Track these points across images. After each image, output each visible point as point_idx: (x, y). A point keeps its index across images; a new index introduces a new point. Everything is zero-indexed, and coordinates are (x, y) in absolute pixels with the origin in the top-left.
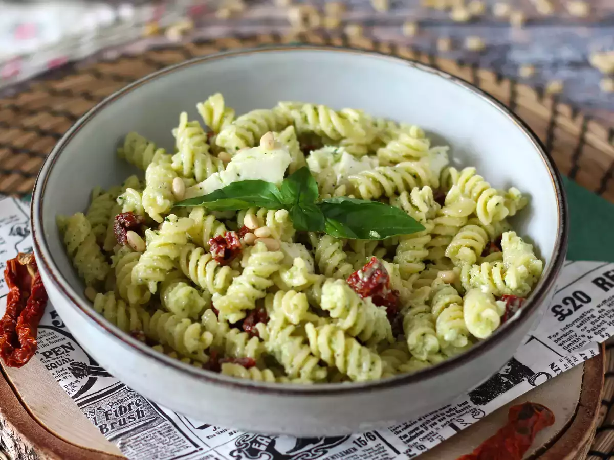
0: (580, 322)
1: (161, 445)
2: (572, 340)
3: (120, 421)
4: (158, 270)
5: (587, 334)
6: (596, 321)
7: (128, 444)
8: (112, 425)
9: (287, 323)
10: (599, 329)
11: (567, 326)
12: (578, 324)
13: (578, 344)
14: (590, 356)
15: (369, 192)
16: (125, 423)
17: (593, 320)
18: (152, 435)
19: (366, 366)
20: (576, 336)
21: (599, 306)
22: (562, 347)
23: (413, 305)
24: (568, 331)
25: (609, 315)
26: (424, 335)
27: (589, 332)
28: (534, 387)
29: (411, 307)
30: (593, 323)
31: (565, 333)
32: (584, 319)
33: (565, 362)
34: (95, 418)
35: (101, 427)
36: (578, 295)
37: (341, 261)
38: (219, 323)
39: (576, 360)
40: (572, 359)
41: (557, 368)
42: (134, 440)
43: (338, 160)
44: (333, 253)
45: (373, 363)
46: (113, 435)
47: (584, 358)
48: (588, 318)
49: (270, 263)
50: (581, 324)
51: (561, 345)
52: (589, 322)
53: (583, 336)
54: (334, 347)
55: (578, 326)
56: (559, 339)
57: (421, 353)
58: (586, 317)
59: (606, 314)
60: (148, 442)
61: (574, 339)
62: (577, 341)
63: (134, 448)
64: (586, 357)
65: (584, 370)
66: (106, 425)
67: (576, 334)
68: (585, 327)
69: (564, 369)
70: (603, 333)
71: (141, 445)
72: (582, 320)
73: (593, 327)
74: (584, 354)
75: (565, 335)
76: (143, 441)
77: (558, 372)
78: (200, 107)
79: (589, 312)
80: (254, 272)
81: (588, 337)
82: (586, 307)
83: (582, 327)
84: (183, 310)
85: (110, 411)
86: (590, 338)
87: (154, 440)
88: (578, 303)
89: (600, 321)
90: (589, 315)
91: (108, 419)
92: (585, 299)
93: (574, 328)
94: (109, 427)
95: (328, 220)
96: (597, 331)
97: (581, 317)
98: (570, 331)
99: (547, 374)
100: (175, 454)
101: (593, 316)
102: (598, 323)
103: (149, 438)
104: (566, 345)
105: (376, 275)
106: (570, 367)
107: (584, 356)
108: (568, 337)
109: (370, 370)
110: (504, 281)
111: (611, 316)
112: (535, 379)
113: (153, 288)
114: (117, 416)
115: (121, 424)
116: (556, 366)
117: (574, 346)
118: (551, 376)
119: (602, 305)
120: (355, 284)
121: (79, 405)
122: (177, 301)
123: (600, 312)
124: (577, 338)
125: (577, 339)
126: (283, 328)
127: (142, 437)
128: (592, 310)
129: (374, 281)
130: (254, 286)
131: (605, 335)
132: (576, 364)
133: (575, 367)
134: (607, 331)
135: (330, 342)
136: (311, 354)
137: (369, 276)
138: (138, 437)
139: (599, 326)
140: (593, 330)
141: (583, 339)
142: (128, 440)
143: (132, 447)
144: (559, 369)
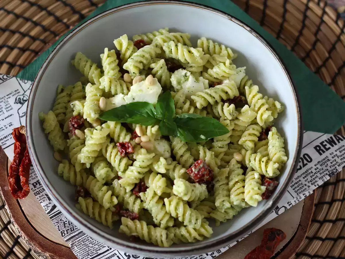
0: (305, 175)
1: (91, 245)
2: (300, 187)
3: (71, 228)
4: (91, 158)
5: (308, 184)
6: (313, 175)
7: (75, 244)
8: (67, 231)
9: (155, 194)
10: (314, 181)
11: (298, 176)
12: (303, 176)
13: (302, 190)
14: (308, 195)
15: (202, 105)
16: (74, 230)
17: (311, 174)
18: (87, 239)
19: (193, 221)
20: (302, 185)
21: (315, 165)
22: (294, 191)
24: (298, 180)
25: (320, 172)
26: (223, 201)
27: (309, 183)
28: (278, 215)
29: (218, 181)
30: (311, 177)
31: (296, 181)
32: (307, 173)
33: (295, 199)
34: (58, 226)
35: (61, 232)
36: (306, 156)
38: (121, 188)
39: (300, 198)
40: (299, 197)
41: (290, 203)
42: (78, 242)
43: (187, 80)
44: (181, 147)
45: (197, 220)
46: (68, 238)
47: (305, 197)
48: (309, 173)
50: (305, 177)
51: (294, 189)
52: (309, 176)
53: (306, 185)
54: (178, 212)
55: (304, 178)
56: (293, 185)
57: (222, 209)
58: (308, 172)
59: (319, 171)
60: (85, 243)
61: (301, 186)
62: (302, 188)
63: (78, 247)
64: (306, 196)
65: (304, 202)
66: (64, 231)
67: (302, 183)
68: (307, 179)
69: (294, 204)
70: (316, 184)
71: (81, 245)
72: (306, 174)
73: (311, 180)
74: (305, 194)
75: (296, 183)
76: (83, 243)
77: (291, 206)
78: (116, 42)
79: (310, 169)
80: (140, 166)
81: (308, 186)
82: (310, 165)
83: (306, 179)
84: (103, 179)
85: (66, 221)
86: (309, 187)
87: (87, 242)
88: (305, 162)
89: (315, 176)
90: (310, 171)
91: (65, 227)
92: (309, 160)
93: (301, 178)
94: (66, 232)
95: (179, 129)
96: (313, 182)
97: (306, 172)
98: (299, 180)
99: (285, 207)
100: (98, 251)
101: (312, 172)
102: (314, 177)
103: (85, 240)
104: (296, 190)
105: (201, 170)
106: (297, 202)
107: (305, 195)
108: (298, 184)
109: (195, 224)
110: (266, 171)
111: (321, 173)
112: (279, 210)
113: (88, 166)
114: (70, 225)
115: (71, 231)
116: (290, 202)
117: (300, 191)
118: (287, 208)
119: (318, 164)
120: (191, 174)
121: (51, 218)
122: (100, 175)
123: (316, 169)
124: (303, 186)
125: (302, 186)
126: (153, 197)
127: (82, 240)
128: (312, 167)
129: (200, 173)
130: (139, 173)
131: (317, 185)
132: (300, 200)
133: (300, 202)
134: (317, 183)
135: (176, 209)
136: (166, 212)
137: (198, 170)
138: (80, 240)
139: (314, 179)
140: (311, 181)
141: (305, 187)
142: (74, 242)
143: (77, 247)
144: (291, 204)
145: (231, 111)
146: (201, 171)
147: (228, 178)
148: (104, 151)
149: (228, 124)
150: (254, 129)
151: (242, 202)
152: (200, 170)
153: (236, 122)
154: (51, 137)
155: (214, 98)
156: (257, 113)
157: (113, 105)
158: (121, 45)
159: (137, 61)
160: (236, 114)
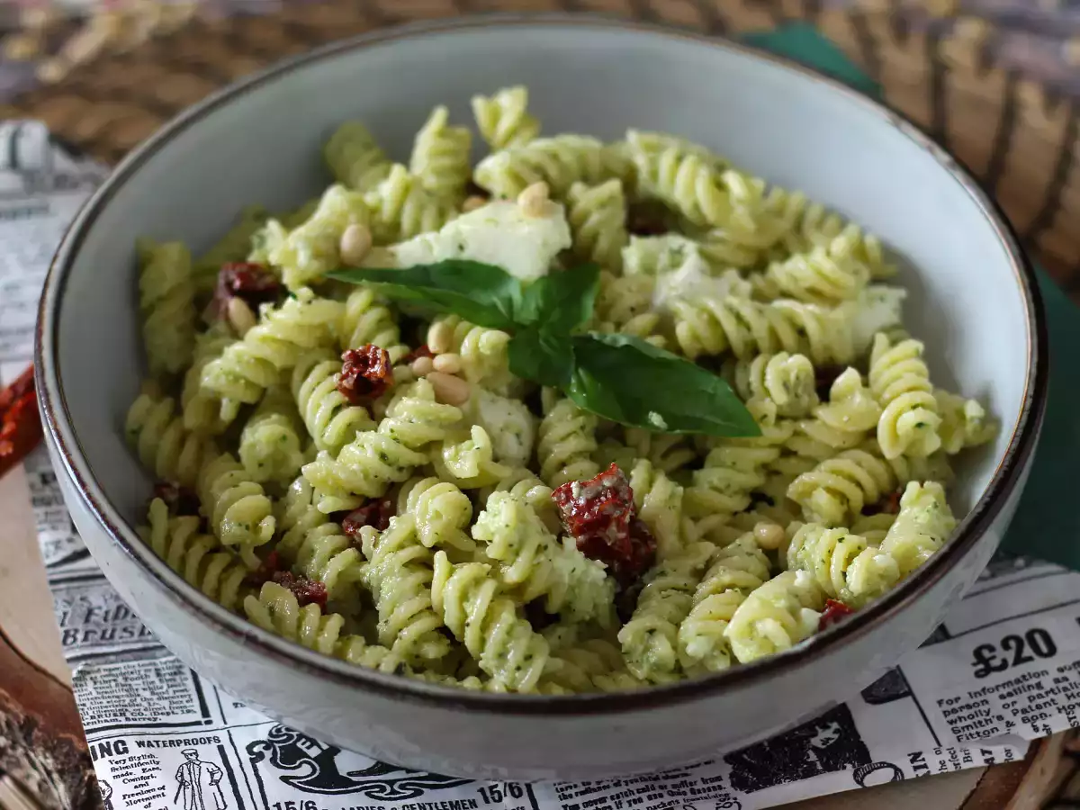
0: (1010, 689)
1: (147, 694)
2: (976, 720)
3: (104, 632)
4: (242, 381)
5: (1008, 715)
6: (1040, 696)
7: (93, 675)
8: (87, 633)
9: (414, 539)
10: (1037, 713)
11: (984, 690)
12: (1004, 691)
13: (981, 730)
14: (1000, 758)
15: (696, 338)
16: (112, 636)
17: (1035, 692)
18: (142, 673)
19: (513, 657)
20: (988, 714)
21: (1061, 670)
22: (951, 726)
23: (668, 570)
24: (979, 699)
25: (1069, 693)
26: (652, 632)
27: (1015, 714)
28: (860, 787)
29: (663, 574)
30: (1031, 699)
31: (971, 702)
32: (1020, 685)
33: (946, 756)
34: (65, 614)
35: (67, 633)
36: (1038, 637)
37: (579, 454)
38: (309, 506)
39: (968, 759)
40: (961, 756)
41: (922, 763)
42: (107, 673)
43: (675, 265)
44: (569, 435)
45: (528, 658)
46: (79, 653)
47: (986, 761)
48: (1029, 687)
49: (429, 422)
50: (1010, 694)
51: (951, 722)
52: (1025, 695)
53: (1000, 718)
54: (468, 607)
55: (1002, 697)
56: (954, 711)
57: (639, 664)
58: (1026, 683)
59: (1065, 689)
60: (129, 682)
61: (981, 718)
62: (984, 723)
63: (98, 685)
64: (993, 759)
65: (978, 783)
66: (76, 631)
67: (989, 710)
68: (1014, 703)
69: (934, 769)
70: (1039, 723)
71: (113, 684)
72: (1016, 686)
73: (1026, 707)
74: (990, 753)
75: (969, 707)
76: (120, 680)
77: (921, 772)
78: (479, 105)
79: (1037, 675)
80: (392, 431)
81: (1008, 723)
82: (1039, 664)
83: (1009, 700)
84: (261, 465)
85: (100, 608)
86: (1009, 724)
87: (140, 682)
88: (1028, 651)
89: (1047, 699)
90: (1033, 681)
91: (87, 620)
92: (1044, 649)
93: (993, 698)
94: (80, 636)
95: (581, 372)
96: (1029, 715)
97: (1018, 681)
98: (982, 702)
99: (897, 770)
100: (159, 717)
101: (1039, 686)
102: (1040, 701)
103: (135, 676)
104: (959, 725)
105: (603, 498)
106: (950, 768)
107: (988, 756)
108: (972, 711)
109: (518, 668)
111: (1072, 695)
112: (869, 772)
113: (227, 412)
114: (105, 619)
115: (103, 637)
116: (923, 760)
117: (973, 731)
118: (902, 775)
119: (1070, 669)
120: (563, 505)
121: (53, 582)
122: (253, 446)
123: (1057, 681)
124: (988, 718)
125: (986, 721)
126: (401, 547)
127: (123, 671)
128: (1045, 673)
130: (383, 456)
131: (1041, 728)
132: (965, 766)
133: (960, 773)
134: (1048, 721)
135: (464, 597)
136: (430, 608)
137: (589, 496)
138: (117, 669)
139: (1038, 707)
140: (1024, 711)
141: (996, 723)
142: (96, 668)
143: (95, 683)
144: (925, 766)
145: (792, 377)
146: (600, 501)
147: (700, 575)
148: (296, 376)
149: (765, 416)
150: (859, 464)
151: (716, 653)
152: (598, 496)
153: (803, 425)
154: (153, 321)
155: (749, 328)
156: (883, 407)
157: (389, 259)
158: (496, 117)
159: (524, 162)
160: (809, 398)
